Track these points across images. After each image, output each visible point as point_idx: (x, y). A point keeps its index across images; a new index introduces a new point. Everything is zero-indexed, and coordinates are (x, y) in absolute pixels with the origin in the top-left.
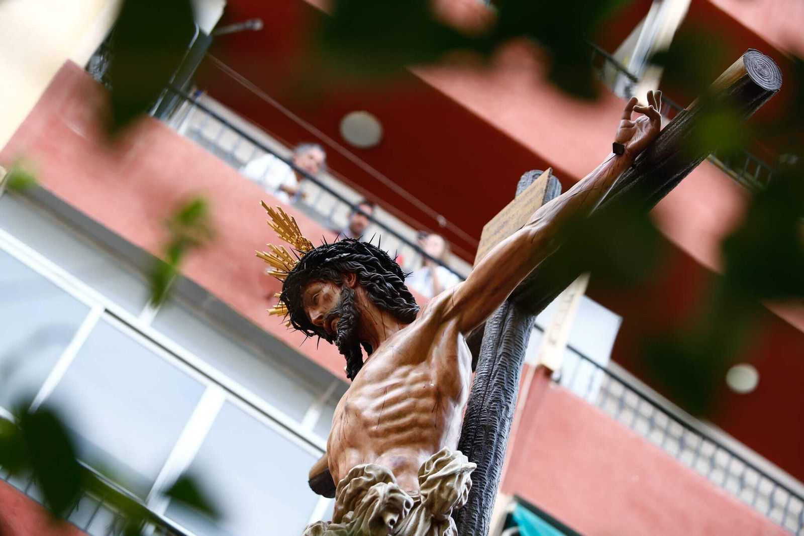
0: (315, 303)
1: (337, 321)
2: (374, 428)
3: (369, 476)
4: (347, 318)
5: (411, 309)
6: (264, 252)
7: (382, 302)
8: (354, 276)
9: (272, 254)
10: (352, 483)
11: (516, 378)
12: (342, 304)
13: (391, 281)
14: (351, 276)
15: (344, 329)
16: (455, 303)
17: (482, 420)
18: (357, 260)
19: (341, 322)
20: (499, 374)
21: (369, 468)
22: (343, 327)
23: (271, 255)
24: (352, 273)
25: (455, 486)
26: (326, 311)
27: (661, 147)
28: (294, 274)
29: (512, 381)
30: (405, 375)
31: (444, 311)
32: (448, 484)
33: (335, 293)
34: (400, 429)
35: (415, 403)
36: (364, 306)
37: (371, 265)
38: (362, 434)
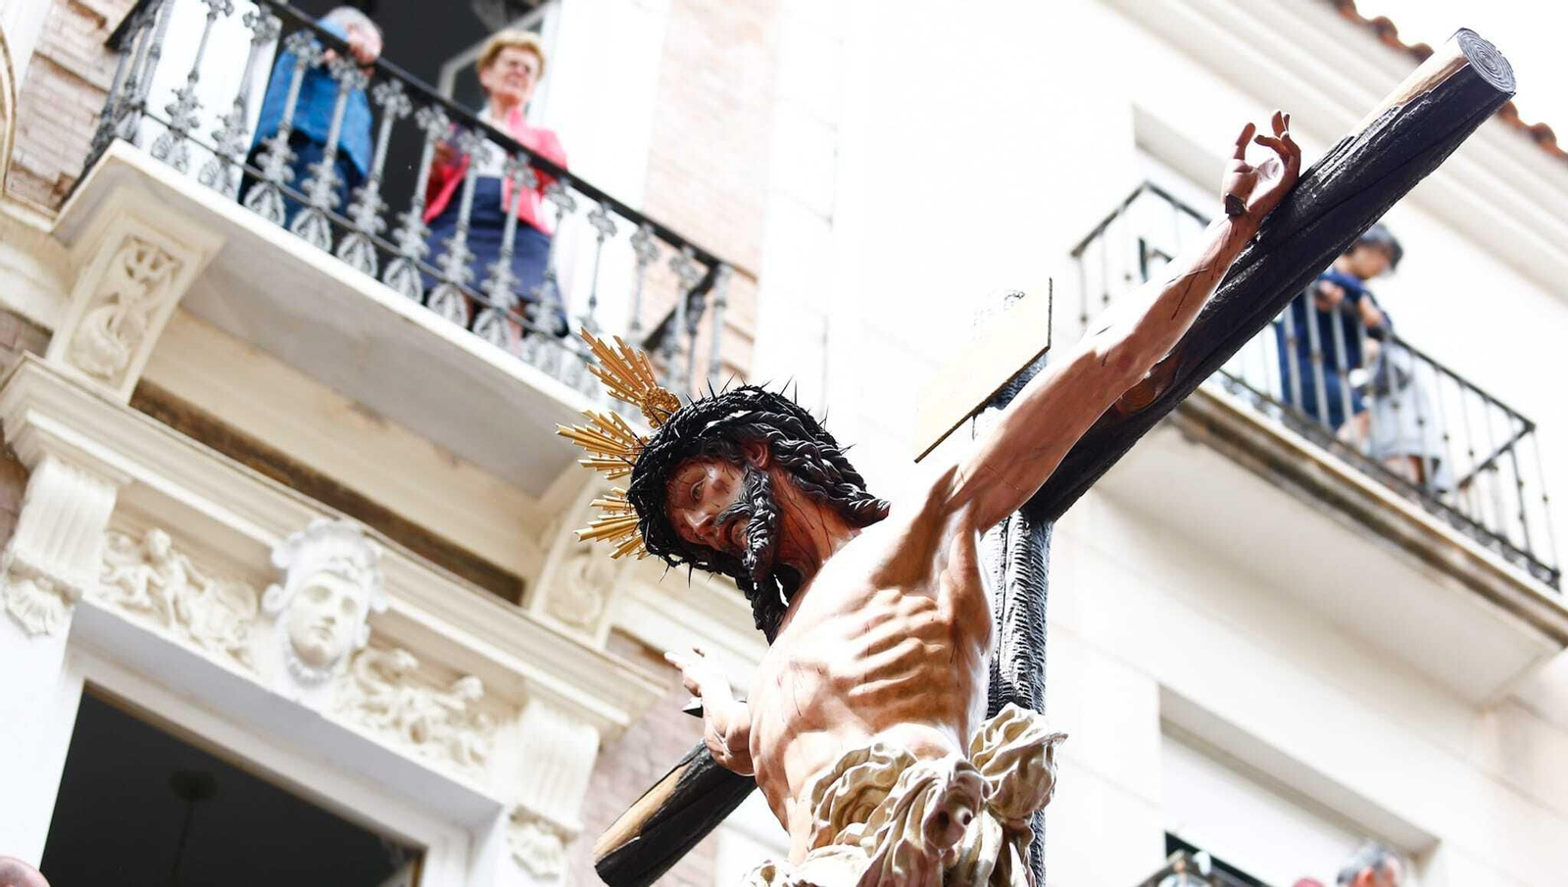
0: (694, 500)
1: (744, 526)
2: (857, 691)
3: (882, 760)
4: (763, 518)
5: (871, 501)
6: (574, 426)
7: (821, 490)
8: (764, 450)
9: (590, 428)
10: (848, 777)
11: (1044, 621)
12: (749, 496)
13: (827, 456)
14: (758, 449)
15: (762, 536)
16: (967, 478)
17: (1005, 689)
18: (766, 420)
19: (754, 525)
20: (1017, 614)
21: (879, 747)
22: (759, 533)
23: (589, 430)
24: (759, 443)
25: (1045, 765)
26: (718, 510)
27: (1309, 198)
28: (657, 449)
29: (1039, 625)
30: (897, 600)
31: (948, 491)
32: (1033, 761)
33: (733, 479)
34: (903, 691)
35: (920, 649)
36: (789, 500)
37: (791, 431)
38: (834, 704)
